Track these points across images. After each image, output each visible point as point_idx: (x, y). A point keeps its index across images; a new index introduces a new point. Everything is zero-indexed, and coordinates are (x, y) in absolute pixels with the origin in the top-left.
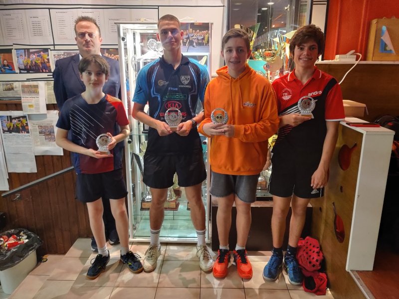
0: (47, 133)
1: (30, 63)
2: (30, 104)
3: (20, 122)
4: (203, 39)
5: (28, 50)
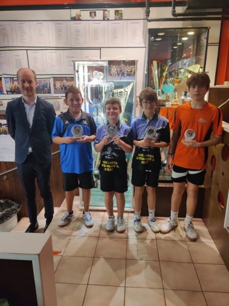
1: (14, 87)
4: (131, 71)
5: (13, 78)
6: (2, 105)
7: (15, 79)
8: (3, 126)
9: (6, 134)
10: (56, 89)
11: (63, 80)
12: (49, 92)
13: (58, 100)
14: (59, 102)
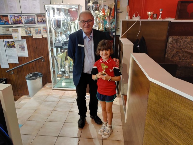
0: (22, 48)
1: (15, 20)
2: (15, 36)
3: (12, 44)
5: (14, 15)
6: (9, 31)
7: (15, 16)
8: (9, 43)
9: (12, 48)
10: (38, 22)
11: (42, 17)
12: (35, 23)
13: (40, 28)
14: (40, 29)
